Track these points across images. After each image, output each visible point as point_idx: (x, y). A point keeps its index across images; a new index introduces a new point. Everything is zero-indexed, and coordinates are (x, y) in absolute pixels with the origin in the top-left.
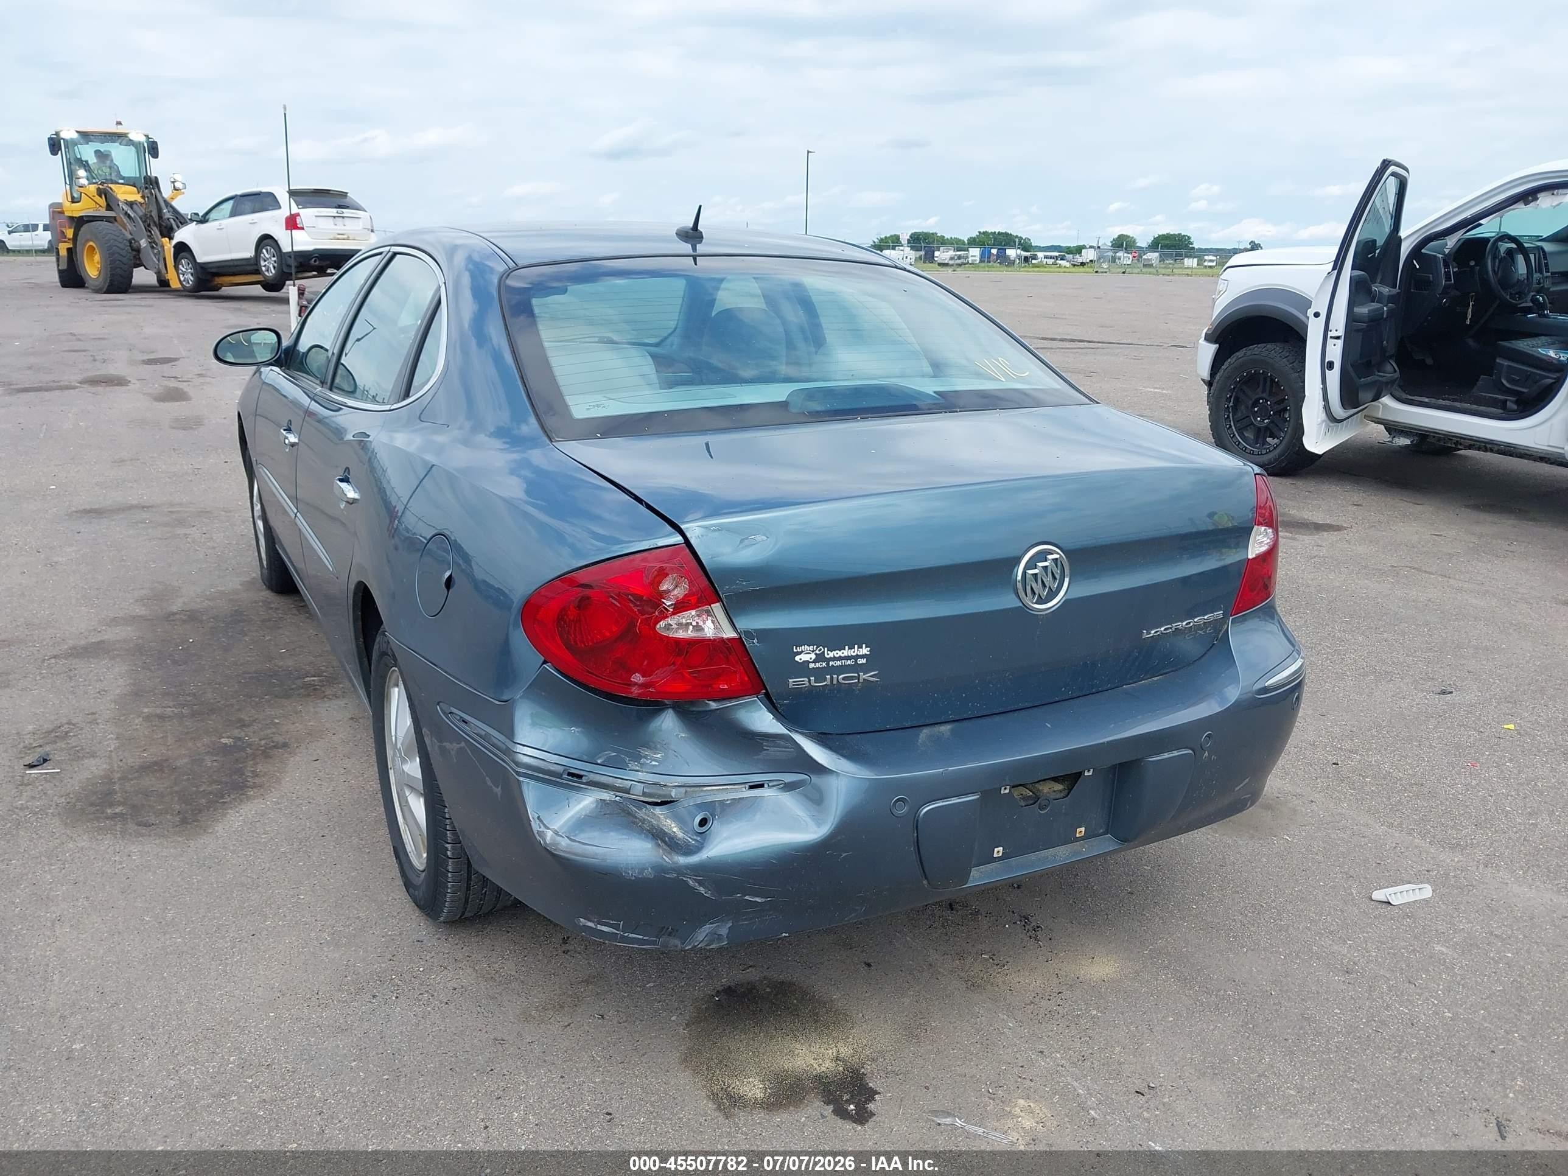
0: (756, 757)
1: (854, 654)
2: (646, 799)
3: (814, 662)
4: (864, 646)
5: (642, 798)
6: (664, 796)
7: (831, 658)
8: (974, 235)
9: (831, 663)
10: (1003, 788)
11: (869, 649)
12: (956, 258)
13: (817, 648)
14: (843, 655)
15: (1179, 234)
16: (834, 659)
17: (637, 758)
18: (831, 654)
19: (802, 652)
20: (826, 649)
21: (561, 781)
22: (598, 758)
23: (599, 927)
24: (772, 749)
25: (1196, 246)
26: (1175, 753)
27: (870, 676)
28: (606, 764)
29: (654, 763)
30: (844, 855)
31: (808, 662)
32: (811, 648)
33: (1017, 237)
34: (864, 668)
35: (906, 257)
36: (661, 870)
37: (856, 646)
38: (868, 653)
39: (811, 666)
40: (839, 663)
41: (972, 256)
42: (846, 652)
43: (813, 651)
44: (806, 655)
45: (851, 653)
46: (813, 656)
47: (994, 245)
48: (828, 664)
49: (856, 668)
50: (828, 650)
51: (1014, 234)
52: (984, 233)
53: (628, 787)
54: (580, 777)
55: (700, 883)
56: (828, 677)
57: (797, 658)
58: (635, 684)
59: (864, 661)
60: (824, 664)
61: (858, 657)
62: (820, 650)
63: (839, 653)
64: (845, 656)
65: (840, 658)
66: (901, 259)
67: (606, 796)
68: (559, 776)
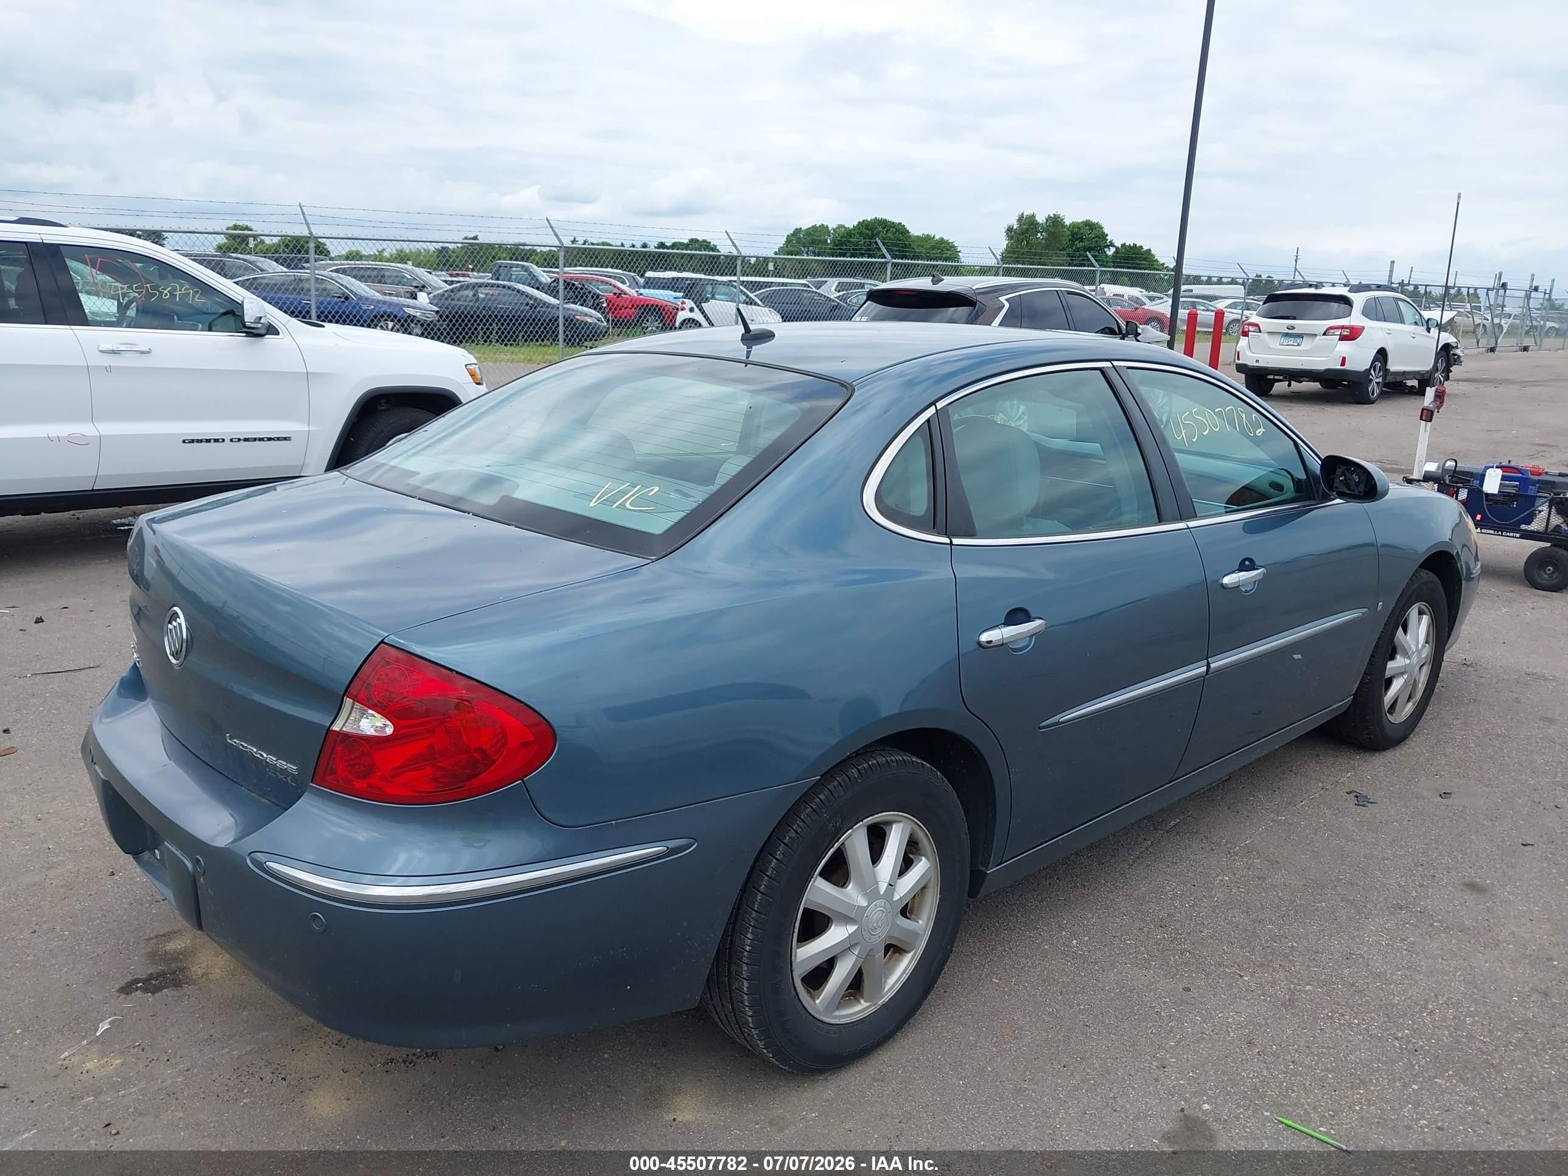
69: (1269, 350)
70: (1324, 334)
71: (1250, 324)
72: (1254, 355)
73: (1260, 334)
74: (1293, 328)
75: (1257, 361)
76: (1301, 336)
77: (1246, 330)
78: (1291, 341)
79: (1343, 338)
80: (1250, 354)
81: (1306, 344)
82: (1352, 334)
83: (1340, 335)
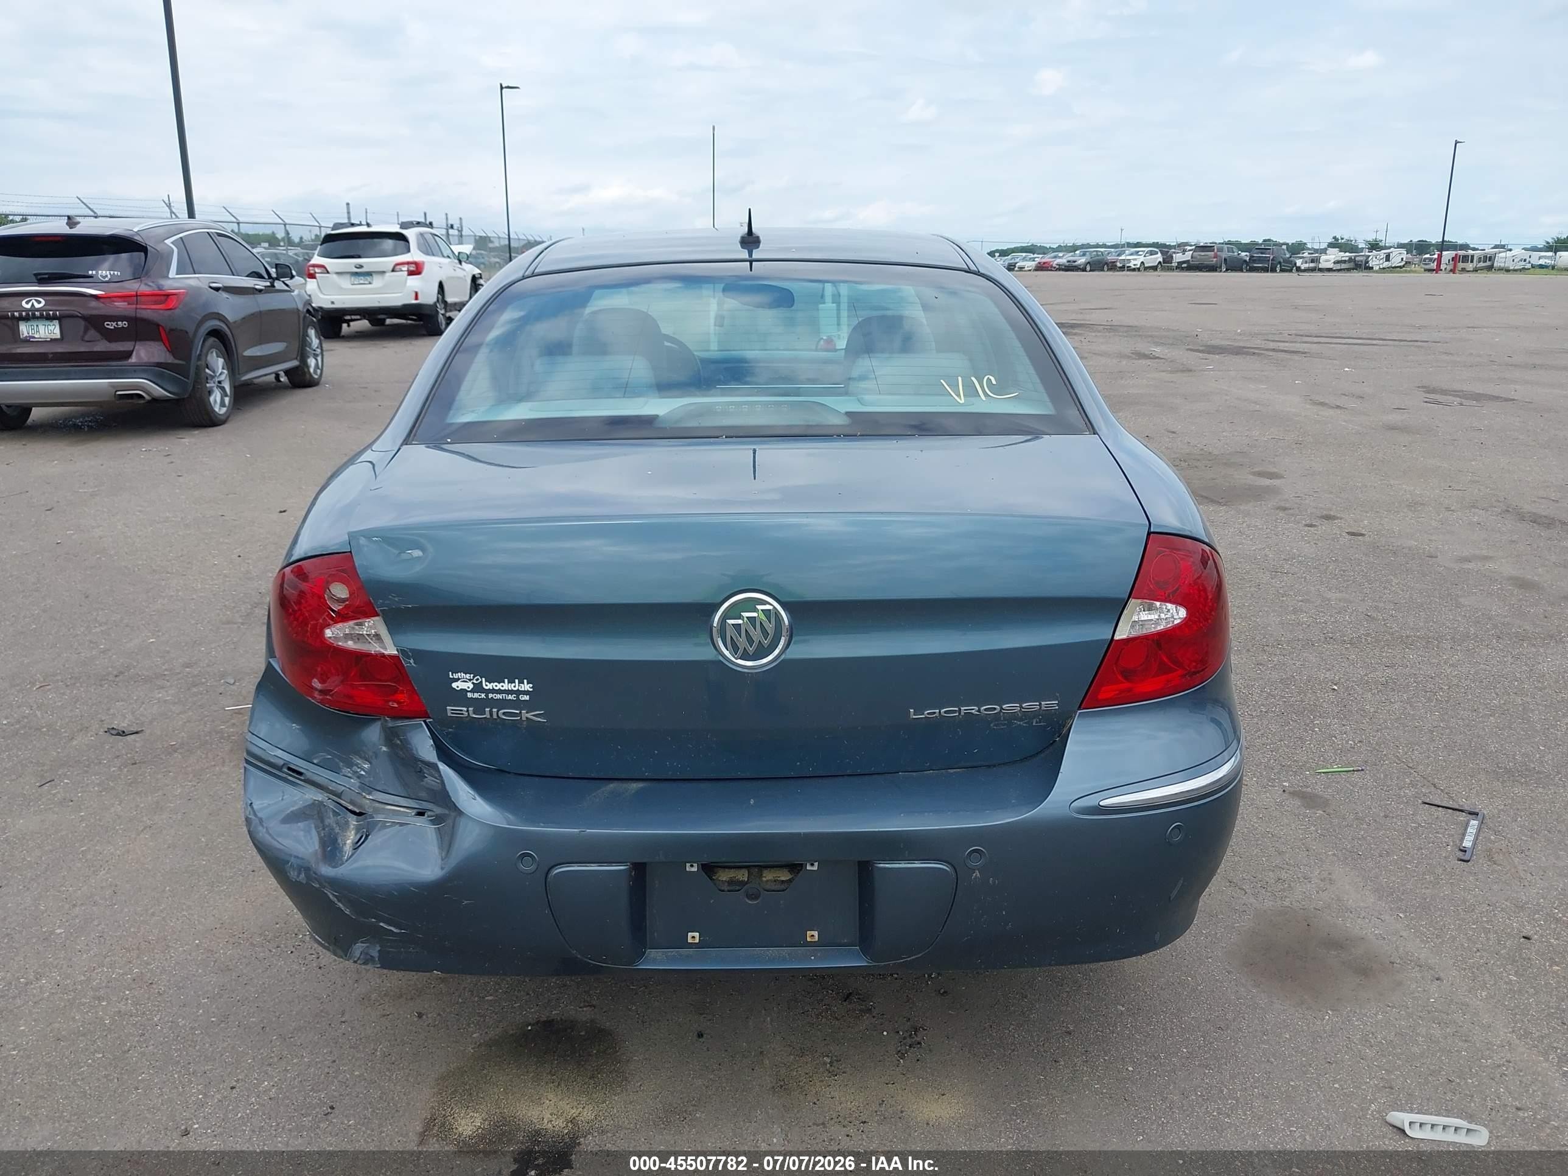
0: (421, 783)
1: (515, 689)
2: (351, 807)
3: (472, 691)
4: (525, 681)
5: (348, 806)
6: (362, 807)
7: (489, 689)
9: (490, 696)
10: (688, 865)
11: (531, 685)
13: (474, 677)
14: (502, 688)
16: (493, 691)
17: (349, 764)
18: (490, 686)
19: (459, 679)
20: (484, 679)
21: (280, 774)
22: (315, 758)
24: (429, 778)
26: (917, 865)
27: (533, 715)
28: (321, 764)
29: (363, 772)
30: (466, 902)
31: (466, 691)
32: (468, 676)
34: (529, 706)
37: (517, 681)
38: (531, 690)
39: (469, 695)
40: (499, 696)
42: (506, 686)
43: (470, 680)
44: (463, 683)
45: (511, 687)
46: (471, 685)
48: (487, 696)
49: (518, 704)
50: (486, 681)
53: (340, 792)
54: (300, 774)
56: (488, 710)
57: (454, 685)
58: (316, 689)
59: (527, 698)
60: (483, 696)
61: (518, 693)
62: (477, 680)
63: (499, 686)
64: (505, 690)
65: (499, 692)
67: (319, 796)
68: (280, 769)
69: (341, 290)
70: (393, 271)
71: (314, 266)
72: (328, 297)
73: (327, 275)
74: (361, 267)
75: (333, 303)
76: (369, 274)
77: (312, 272)
78: (362, 280)
79: (411, 273)
80: (322, 296)
81: (377, 282)
82: (416, 270)
83: (408, 271)
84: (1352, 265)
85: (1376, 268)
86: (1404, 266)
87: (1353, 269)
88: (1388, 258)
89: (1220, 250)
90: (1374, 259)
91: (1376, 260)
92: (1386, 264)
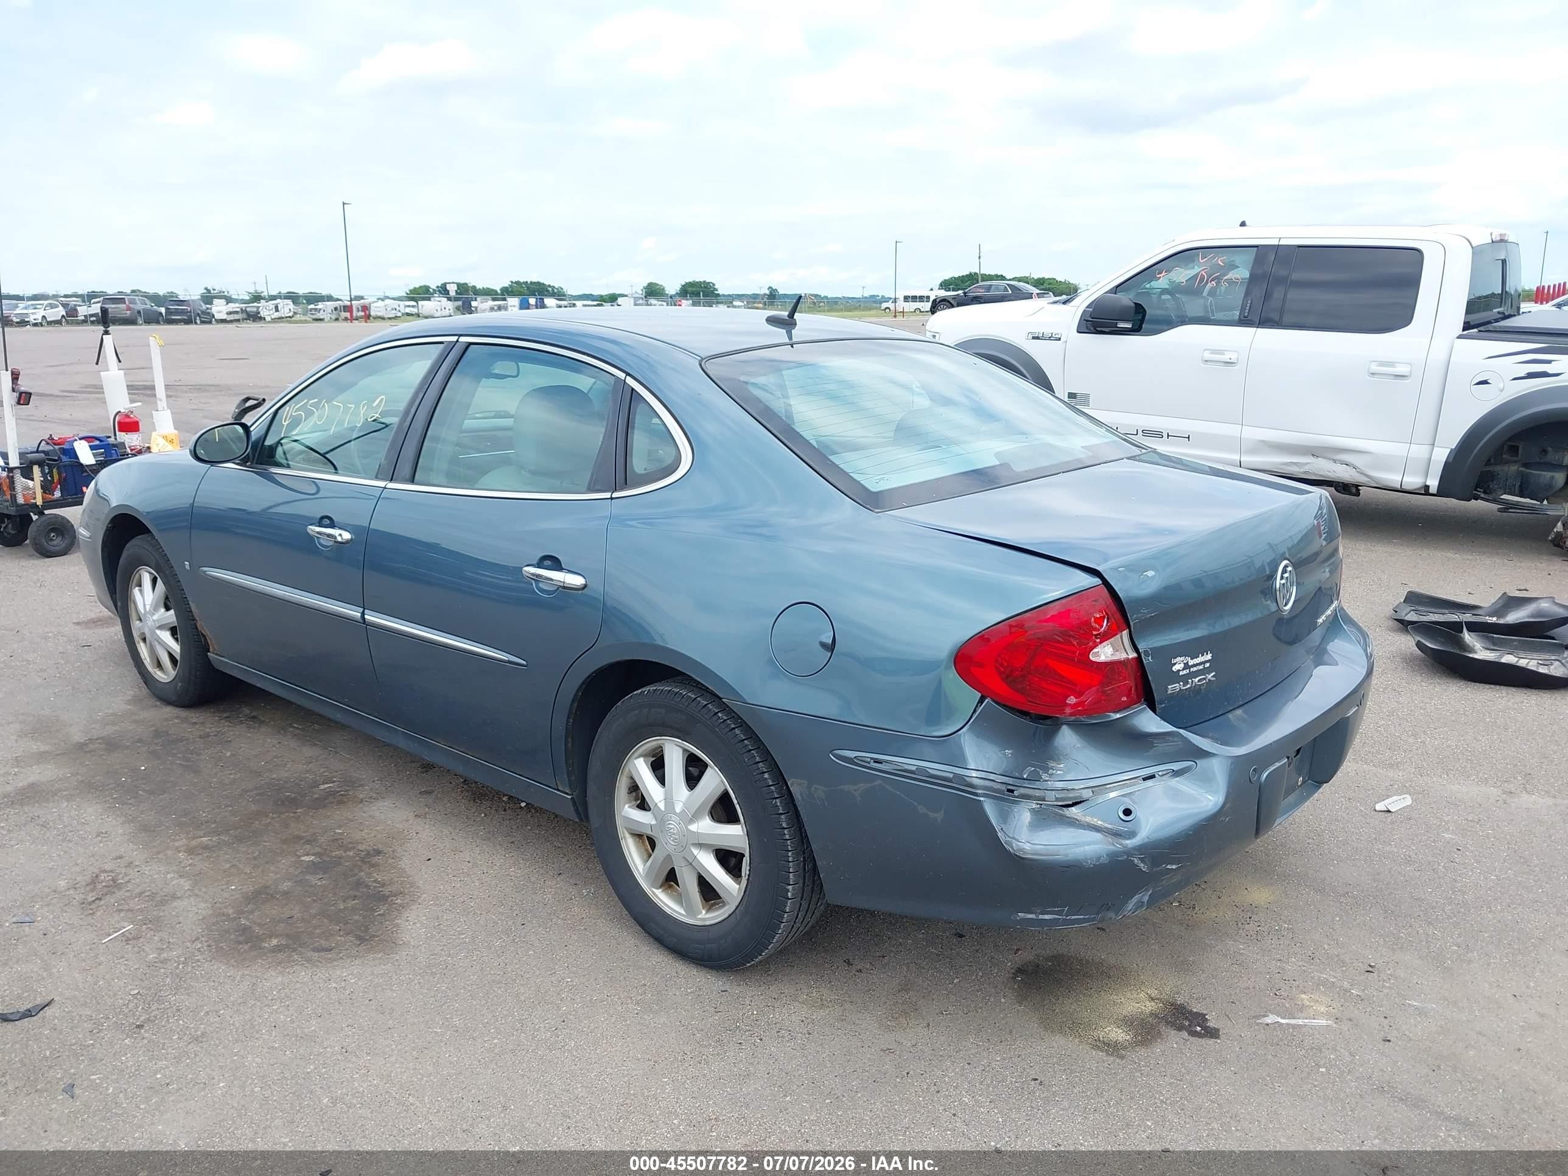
0: (1145, 754)
1: (1204, 660)
3: (1184, 669)
4: (1209, 653)
5: (1055, 803)
6: (1075, 798)
7: (1191, 665)
8: (506, 285)
9: (1192, 669)
11: (1211, 655)
12: (496, 308)
13: (1184, 658)
15: (705, 282)
16: (1193, 666)
17: (1046, 769)
18: (1192, 662)
19: (1176, 662)
20: (1189, 658)
21: (1004, 796)
22: (1024, 775)
23: (1041, 917)
24: (1161, 745)
25: (720, 292)
27: (1212, 677)
28: (1029, 778)
29: (1059, 772)
30: (1227, 819)
31: (1179, 671)
32: (1181, 659)
33: (549, 286)
34: (1209, 671)
35: (445, 308)
36: (1113, 855)
37: (1205, 654)
38: (1211, 658)
39: (1181, 673)
40: (1196, 669)
41: (511, 306)
42: (1199, 659)
43: (1182, 661)
44: (1178, 665)
45: (1202, 659)
46: (1182, 665)
47: (533, 294)
48: (1190, 670)
49: (1205, 671)
51: (547, 283)
52: (516, 283)
54: (1014, 791)
55: (1142, 860)
56: (1190, 681)
57: (1174, 668)
58: (1070, 704)
59: (1209, 665)
61: (1205, 662)
62: (1186, 659)
63: (1196, 661)
64: (1199, 663)
65: (1196, 665)
66: (439, 310)
67: (1035, 805)
68: (1002, 792)
84: (245, 316)
85: (268, 319)
86: (293, 316)
87: (246, 319)
88: (277, 310)
89: (133, 302)
90: (264, 310)
91: (266, 310)
92: (277, 315)
